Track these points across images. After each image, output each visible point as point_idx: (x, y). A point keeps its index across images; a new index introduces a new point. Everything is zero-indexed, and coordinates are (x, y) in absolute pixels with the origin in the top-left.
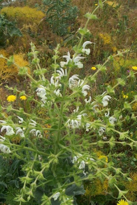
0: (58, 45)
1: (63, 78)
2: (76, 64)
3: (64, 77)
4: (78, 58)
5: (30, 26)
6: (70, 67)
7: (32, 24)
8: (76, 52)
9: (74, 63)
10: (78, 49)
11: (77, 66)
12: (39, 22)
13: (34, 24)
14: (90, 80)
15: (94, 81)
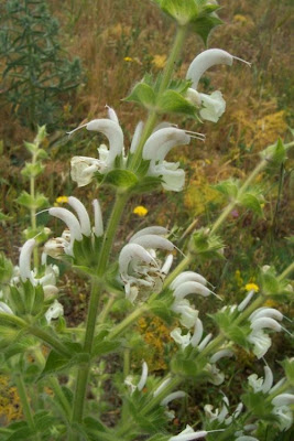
0: (42, 129)
1: (85, 245)
2: (155, 170)
3: (87, 239)
4: (171, 137)
8: (153, 109)
9: (145, 165)
14: (204, 250)
15: (218, 252)
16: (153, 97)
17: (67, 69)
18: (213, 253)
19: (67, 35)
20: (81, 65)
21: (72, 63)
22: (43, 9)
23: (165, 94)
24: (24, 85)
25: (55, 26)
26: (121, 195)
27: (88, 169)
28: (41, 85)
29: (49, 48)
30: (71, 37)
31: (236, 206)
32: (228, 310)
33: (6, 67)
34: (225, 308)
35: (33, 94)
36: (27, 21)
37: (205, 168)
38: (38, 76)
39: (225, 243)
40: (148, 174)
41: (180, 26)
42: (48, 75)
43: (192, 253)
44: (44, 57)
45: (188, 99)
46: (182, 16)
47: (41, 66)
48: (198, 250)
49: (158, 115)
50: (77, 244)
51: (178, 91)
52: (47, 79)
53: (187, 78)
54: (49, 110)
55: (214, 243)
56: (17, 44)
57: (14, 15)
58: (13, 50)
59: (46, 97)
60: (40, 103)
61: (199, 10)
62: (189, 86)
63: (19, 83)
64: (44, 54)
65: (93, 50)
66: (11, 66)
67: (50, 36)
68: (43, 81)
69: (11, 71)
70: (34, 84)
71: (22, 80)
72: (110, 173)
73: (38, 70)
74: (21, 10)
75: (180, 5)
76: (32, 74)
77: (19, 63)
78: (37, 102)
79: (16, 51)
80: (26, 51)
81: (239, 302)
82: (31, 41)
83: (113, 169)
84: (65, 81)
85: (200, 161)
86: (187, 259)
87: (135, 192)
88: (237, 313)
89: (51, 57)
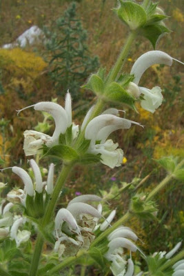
3: (39, 196)
4: (109, 122)
5: (22, 82)
6: (67, 160)
7: (25, 79)
8: (101, 96)
10: (111, 84)
11: (97, 158)
12: (35, 76)
13: (29, 78)
14: (140, 212)
15: (152, 213)
16: (102, 87)
17: (90, 62)
18: (148, 214)
19: (95, 42)
20: (99, 61)
21: (93, 59)
22: (79, 25)
23: (111, 85)
24: (62, 70)
25: (85, 35)
26: (66, 165)
27: (35, 142)
28: (72, 71)
29: (80, 49)
30: (97, 43)
31: (172, 178)
32: (158, 256)
33: (52, 58)
34: (156, 253)
35: (67, 76)
36: (68, 31)
37: (171, 136)
38: (71, 66)
39: (158, 208)
40: (88, 151)
41: (131, 31)
42: (77, 65)
43: (131, 212)
44: (76, 54)
45: (129, 91)
46: (133, 22)
47: (74, 59)
48: (135, 211)
49: (104, 102)
50: (29, 198)
51: (121, 84)
52: (76, 67)
53: (131, 74)
54: (75, 87)
55: (149, 206)
56: (61, 44)
57: (61, 27)
58: (58, 47)
59: (74, 79)
60: (71, 82)
61: (148, 18)
62: (132, 80)
63: (59, 68)
64: (76, 52)
65: (110, 53)
66: (56, 57)
67: (82, 42)
68: (73, 69)
69: (55, 61)
70: (68, 69)
71: (61, 67)
72: (53, 148)
73: (71, 61)
74: (66, 24)
75: (132, 13)
76: (68, 64)
77: (61, 56)
78: (69, 82)
79: (60, 48)
80: (66, 49)
81: (168, 250)
82: (69, 44)
83: (57, 144)
84: (87, 70)
85: (169, 131)
86: (126, 216)
87: (78, 164)
88: (164, 260)
89: (81, 54)
